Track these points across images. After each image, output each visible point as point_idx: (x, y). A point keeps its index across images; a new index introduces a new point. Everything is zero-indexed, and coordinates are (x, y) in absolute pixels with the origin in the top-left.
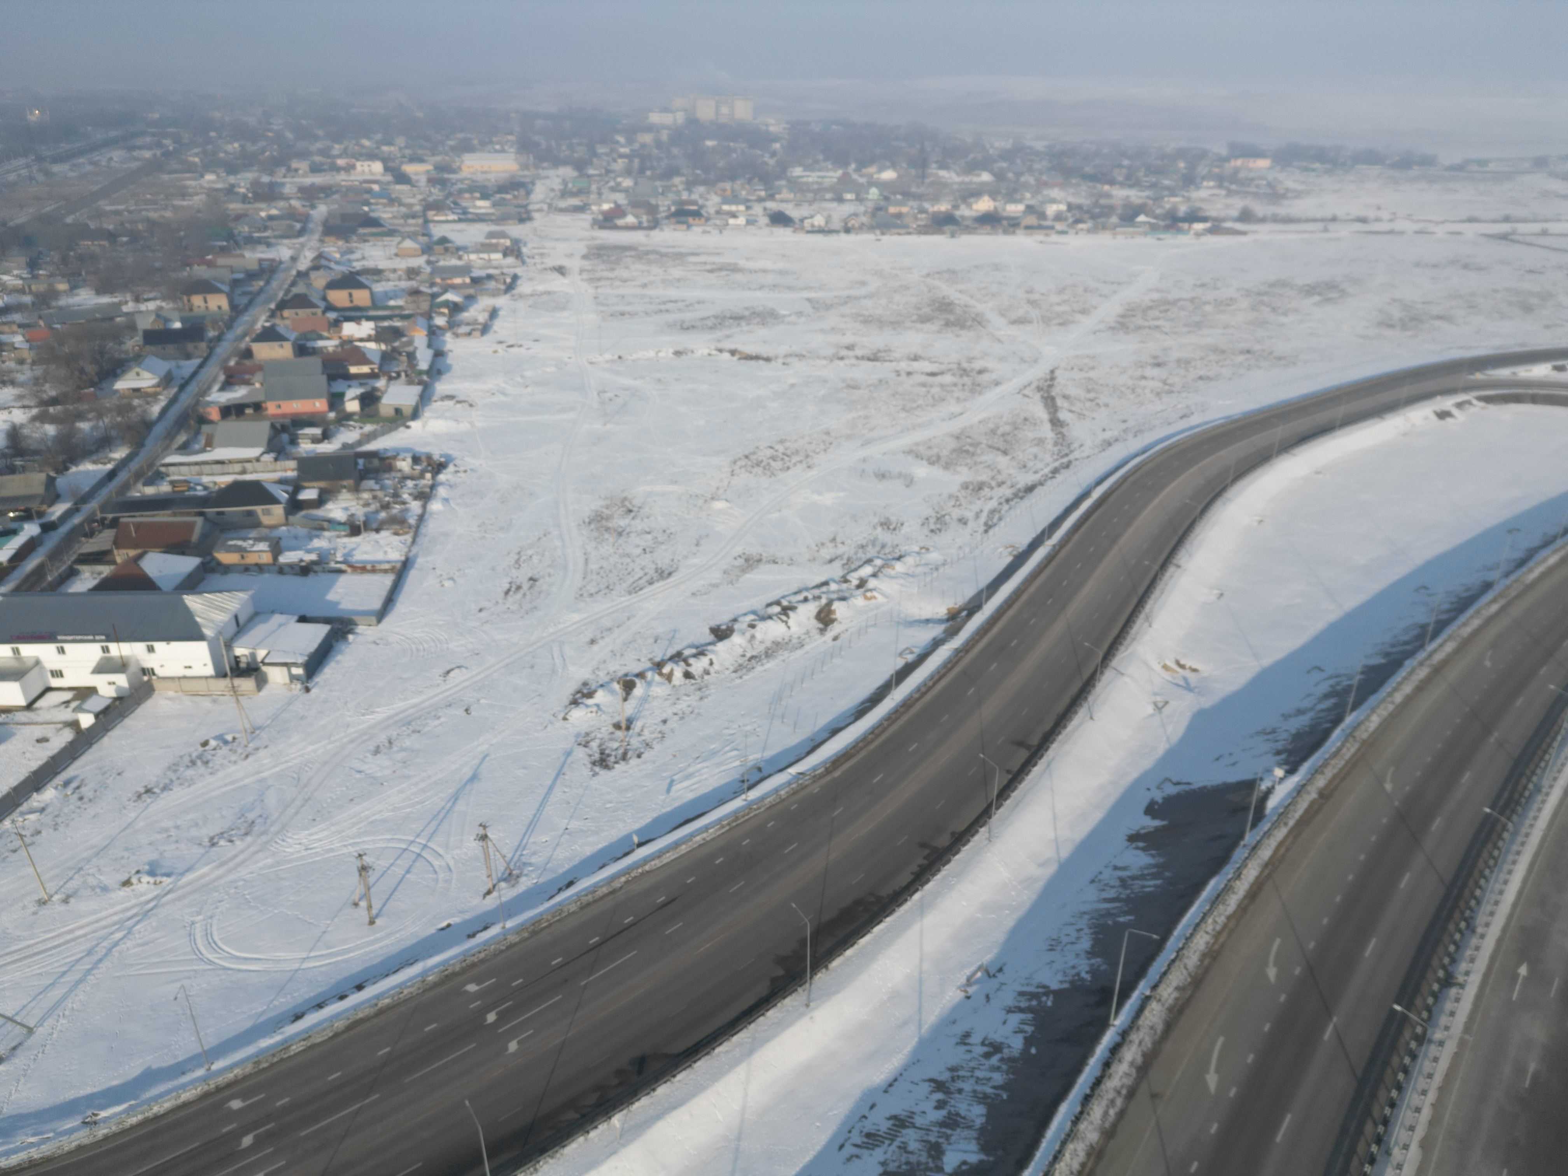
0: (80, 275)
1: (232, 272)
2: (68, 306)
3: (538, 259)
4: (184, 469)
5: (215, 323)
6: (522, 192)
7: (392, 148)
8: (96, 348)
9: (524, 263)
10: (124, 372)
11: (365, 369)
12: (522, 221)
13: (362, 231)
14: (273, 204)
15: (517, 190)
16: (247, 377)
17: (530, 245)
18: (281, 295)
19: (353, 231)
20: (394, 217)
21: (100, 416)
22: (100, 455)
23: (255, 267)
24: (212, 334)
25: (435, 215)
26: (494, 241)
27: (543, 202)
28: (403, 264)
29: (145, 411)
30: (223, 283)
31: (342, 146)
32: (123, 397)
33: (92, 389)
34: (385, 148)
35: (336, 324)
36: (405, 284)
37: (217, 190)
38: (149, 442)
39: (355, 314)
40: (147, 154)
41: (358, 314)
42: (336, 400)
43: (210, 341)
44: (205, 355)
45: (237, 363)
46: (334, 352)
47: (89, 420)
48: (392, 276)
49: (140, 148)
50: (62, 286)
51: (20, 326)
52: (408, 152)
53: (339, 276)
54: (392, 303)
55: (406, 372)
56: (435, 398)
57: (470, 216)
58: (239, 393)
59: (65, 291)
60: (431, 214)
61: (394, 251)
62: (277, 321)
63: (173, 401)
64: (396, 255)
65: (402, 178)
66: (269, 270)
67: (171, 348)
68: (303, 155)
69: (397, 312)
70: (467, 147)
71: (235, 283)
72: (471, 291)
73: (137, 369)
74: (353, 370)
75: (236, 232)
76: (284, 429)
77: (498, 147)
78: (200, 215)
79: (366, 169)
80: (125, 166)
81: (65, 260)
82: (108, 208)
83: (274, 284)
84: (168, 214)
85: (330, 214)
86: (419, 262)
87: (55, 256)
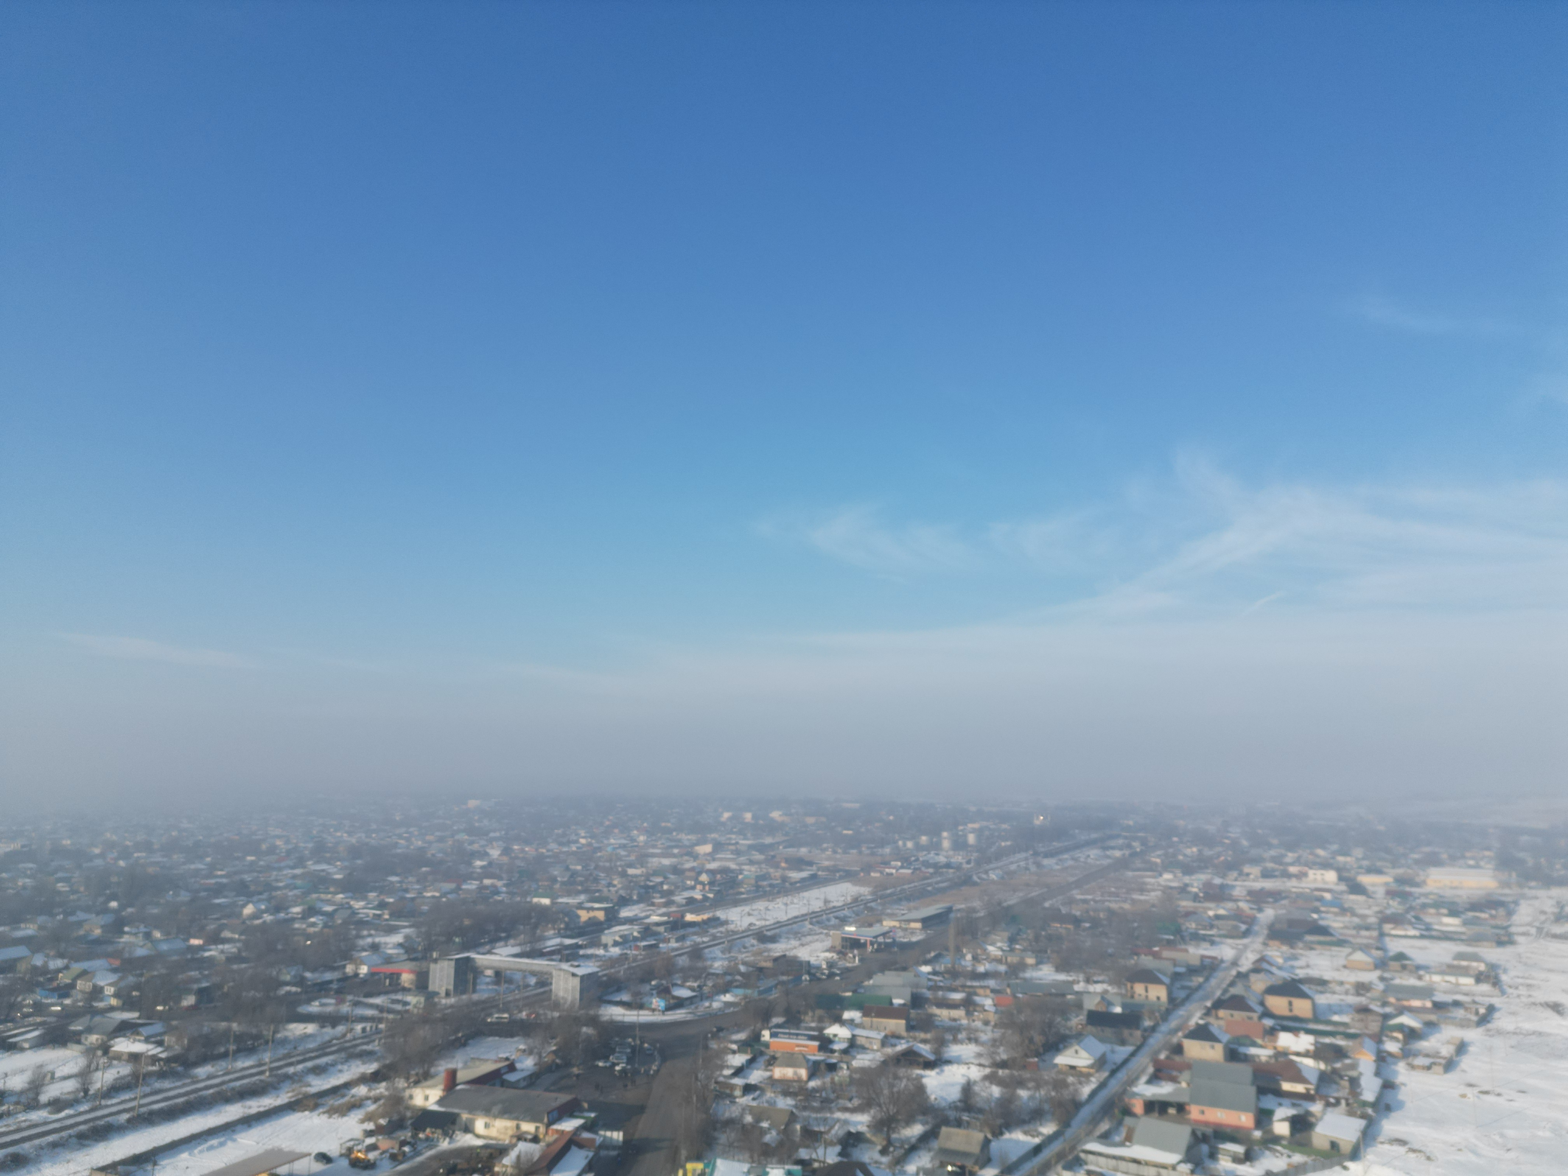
0: (1046, 952)
1: (1175, 965)
2: (1031, 979)
3: (1523, 991)
4: (1102, 1160)
5: (1152, 1013)
6: (1501, 912)
7: (1348, 859)
8: (1047, 1020)
9: (1503, 993)
10: (1065, 1047)
11: (1300, 1088)
12: (1500, 943)
13: (1309, 938)
14: (1222, 905)
15: (1495, 909)
16: (1175, 1073)
17: (1512, 973)
18: (1218, 993)
19: (1299, 937)
20: (1346, 927)
21: (1038, 1087)
22: (1031, 1126)
23: (1196, 962)
24: (1147, 1023)
25: (1393, 929)
26: (1464, 963)
27: (1529, 924)
28: (1353, 977)
29: (1076, 1091)
30: (1165, 974)
31: (1296, 855)
32: (1060, 1072)
33: (1036, 1059)
34: (1341, 859)
35: (1272, 1032)
36: (1352, 1000)
37: (1171, 888)
38: (1076, 1122)
39: (1293, 1024)
40: (1117, 854)
41: (1297, 1025)
42: (1263, 1117)
43: (1145, 1030)
44: (1139, 1043)
45: (1168, 1058)
46: (1267, 1063)
47: (1029, 1089)
48: (1338, 988)
49: (1113, 848)
50: (1030, 961)
51: (993, 991)
52: (1365, 863)
53: (1280, 982)
54: (1336, 1018)
55: (1347, 1100)
56: (1381, 1139)
57: (1434, 933)
58: (1164, 1090)
59: (1032, 965)
60: (1387, 927)
61: (1342, 962)
62: (1211, 1020)
63: (1102, 1085)
64: (1345, 967)
65: (1357, 889)
66: (1209, 967)
67: (1108, 1032)
68: (1255, 861)
69: (1341, 1029)
70: (1434, 861)
71: (1176, 976)
72: (1433, 1017)
73: (1077, 1047)
74: (1286, 1086)
75: (1184, 928)
76: (1205, 1139)
77: (1471, 862)
78: (1154, 909)
79: (1319, 877)
80: (1098, 863)
81: (1037, 938)
82: (1079, 897)
83: (1213, 982)
84: (1127, 906)
85: (1277, 919)
86: (1371, 977)
87: (1030, 934)
